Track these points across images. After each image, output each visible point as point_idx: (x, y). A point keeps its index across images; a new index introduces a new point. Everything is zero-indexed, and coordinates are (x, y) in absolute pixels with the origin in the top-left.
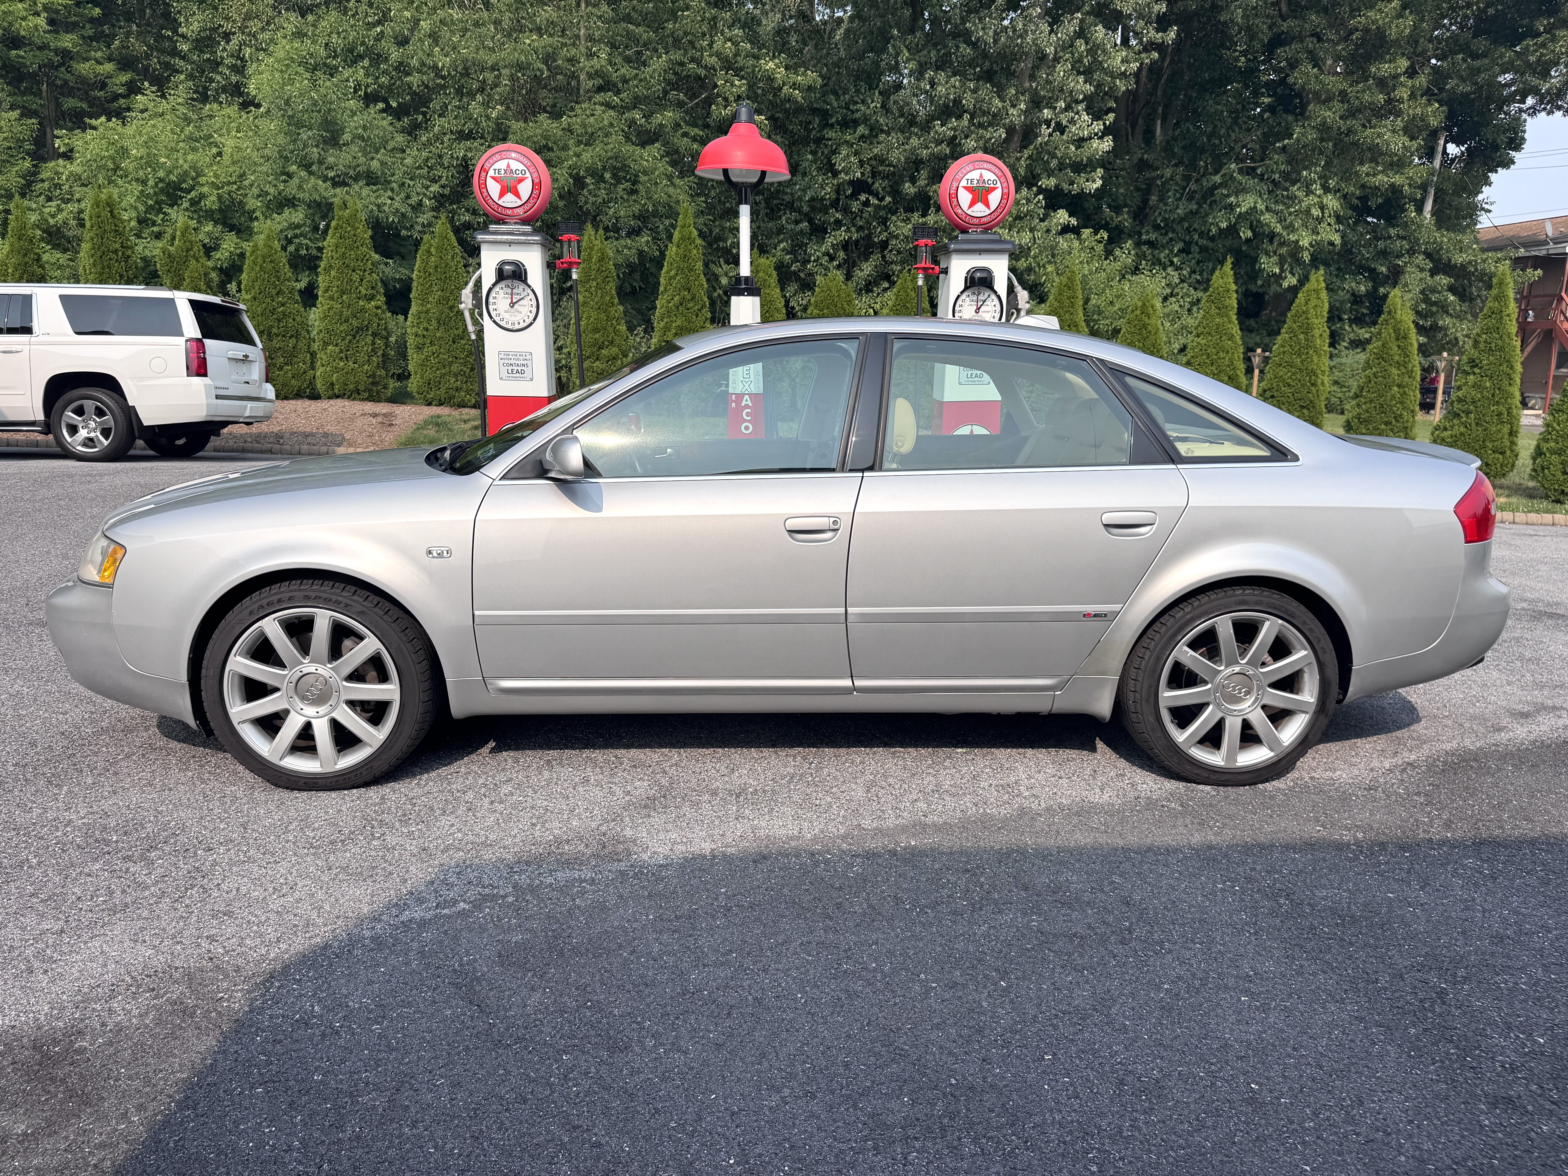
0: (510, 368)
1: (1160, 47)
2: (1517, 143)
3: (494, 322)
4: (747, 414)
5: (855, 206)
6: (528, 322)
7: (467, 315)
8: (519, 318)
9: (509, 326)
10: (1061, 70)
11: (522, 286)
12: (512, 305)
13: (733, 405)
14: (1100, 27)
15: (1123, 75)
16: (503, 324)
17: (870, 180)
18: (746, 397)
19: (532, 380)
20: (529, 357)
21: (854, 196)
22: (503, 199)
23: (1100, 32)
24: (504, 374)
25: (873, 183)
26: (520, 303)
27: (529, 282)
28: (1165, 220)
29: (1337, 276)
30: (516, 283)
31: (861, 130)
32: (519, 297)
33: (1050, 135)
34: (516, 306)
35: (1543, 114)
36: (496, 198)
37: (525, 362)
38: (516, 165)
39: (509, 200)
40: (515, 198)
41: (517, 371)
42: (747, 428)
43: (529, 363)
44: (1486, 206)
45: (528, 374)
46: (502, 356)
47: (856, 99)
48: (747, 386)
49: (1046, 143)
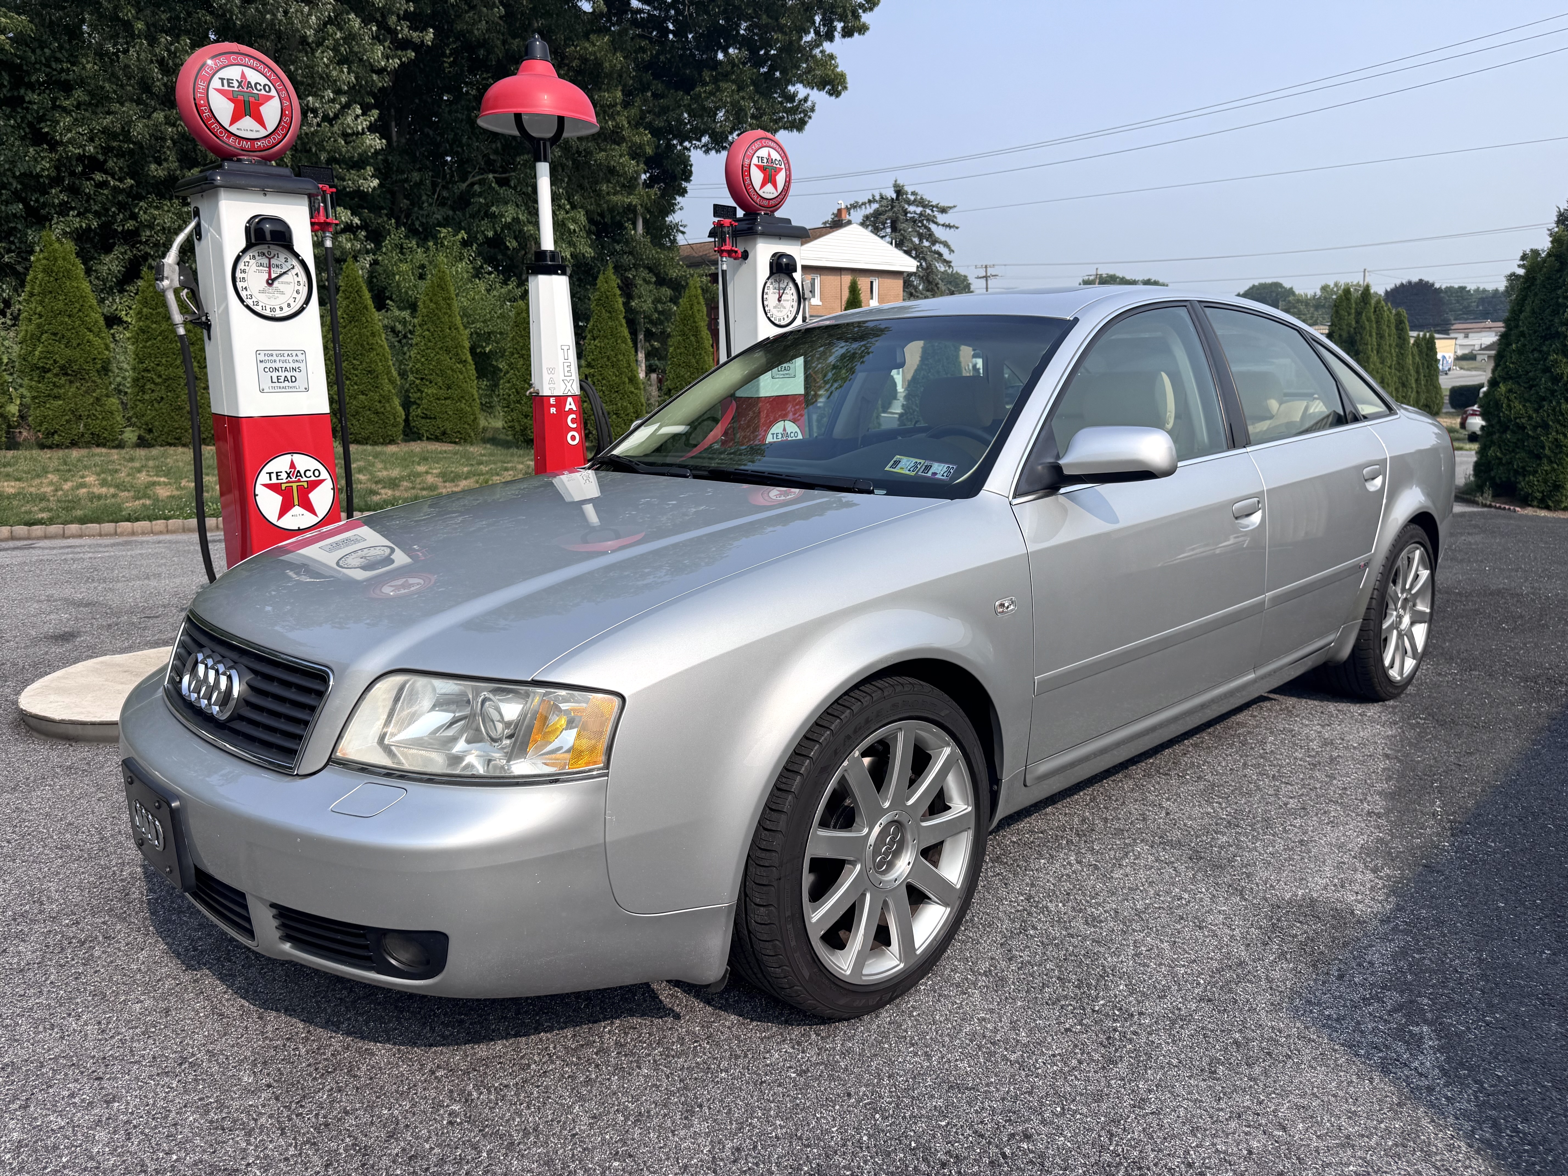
0: (275, 375)
1: (418, 47)
2: (687, 175)
3: (248, 307)
4: (573, 421)
5: (88, 187)
6: (295, 308)
7: (171, 297)
8: (281, 300)
9: (267, 313)
10: (324, 57)
11: (283, 255)
12: (270, 282)
13: (553, 410)
14: (352, 16)
15: (380, 71)
16: (258, 309)
17: (101, 157)
18: (570, 400)
19: (307, 390)
20: (301, 357)
21: (86, 175)
22: (238, 124)
23: (355, 22)
24: (267, 384)
25: (105, 161)
26: (281, 280)
27: (296, 248)
28: (422, 224)
29: (579, 286)
30: (275, 250)
31: (79, 94)
32: (279, 271)
33: (319, 125)
34: (276, 284)
35: (713, 152)
36: (226, 122)
37: (296, 365)
38: (254, 77)
39: (247, 128)
40: (256, 126)
41: (286, 379)
42: (573, 438)
43: (302, 366)
44: (681, 229)
45: (300, 383)
46: (261, 357)
47: (58, 55)
48: (569, 385)
49: (312, 134)
